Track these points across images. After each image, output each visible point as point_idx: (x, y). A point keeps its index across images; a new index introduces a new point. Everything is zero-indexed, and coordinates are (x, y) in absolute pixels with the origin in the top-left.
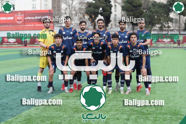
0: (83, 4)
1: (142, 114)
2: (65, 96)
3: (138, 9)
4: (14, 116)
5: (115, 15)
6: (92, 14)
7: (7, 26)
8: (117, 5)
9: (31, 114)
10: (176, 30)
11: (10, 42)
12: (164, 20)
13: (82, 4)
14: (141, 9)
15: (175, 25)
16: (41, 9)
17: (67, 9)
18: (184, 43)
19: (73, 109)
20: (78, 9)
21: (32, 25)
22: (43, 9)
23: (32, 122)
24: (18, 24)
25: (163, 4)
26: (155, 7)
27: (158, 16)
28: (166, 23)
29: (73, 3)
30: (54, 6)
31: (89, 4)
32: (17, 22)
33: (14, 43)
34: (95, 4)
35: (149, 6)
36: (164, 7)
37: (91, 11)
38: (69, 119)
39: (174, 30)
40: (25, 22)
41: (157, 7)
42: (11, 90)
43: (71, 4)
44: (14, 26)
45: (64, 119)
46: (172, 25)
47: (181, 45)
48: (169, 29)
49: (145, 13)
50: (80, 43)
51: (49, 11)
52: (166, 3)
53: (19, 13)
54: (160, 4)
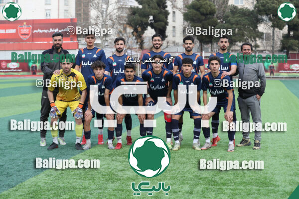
0: (124, 10)
1: (214, 185)
2: (93, 154)
3: (209, 19)
4: (13, 187)
5: (174, 27)
6: (138, 26)
7: (6, 43)
8: (177, 12)
9: (38, 184)
10: (268, 51)
11: (10, 69)
12: (249, 35)
13: (121, 10)
14: (213, 18)
15: (267, 43)
16: (59, 17)
17: (98, 17)
18: (280, 71)
19: (105, 175)
20: (116, 17)
21: (44, 42)
22: (62, 17)
23: (40, 196)
24: (22, 41)
25: (248, 10)
26: (236, 16)
27: (240, 29)
28: (253, 39)
29: (109, 8)
30: (79, 12)
31: (133, 10)
32: (21, 37)
33: (16, 70)
34: (142, 10)
35: (226, 14)
36: (249, 15)
37: (136, 21)
38: (98, 191)
39: (265, 50)
40: (34, 37)
41: (238, 15)
42: (10, 144)
43: (105, 10)
44: (16, 43)
45: (90, 191)
46: (262, 43)
47: (275, 73)
48: (257, 49)
49: (220, 24)
50: (131, 71)
51: (72, 20)
52: (253, 9)
53: (25, 23)
54: (244, 10)
